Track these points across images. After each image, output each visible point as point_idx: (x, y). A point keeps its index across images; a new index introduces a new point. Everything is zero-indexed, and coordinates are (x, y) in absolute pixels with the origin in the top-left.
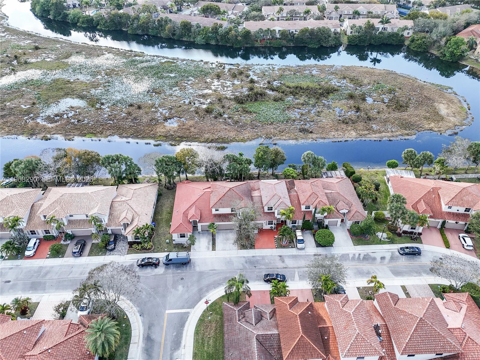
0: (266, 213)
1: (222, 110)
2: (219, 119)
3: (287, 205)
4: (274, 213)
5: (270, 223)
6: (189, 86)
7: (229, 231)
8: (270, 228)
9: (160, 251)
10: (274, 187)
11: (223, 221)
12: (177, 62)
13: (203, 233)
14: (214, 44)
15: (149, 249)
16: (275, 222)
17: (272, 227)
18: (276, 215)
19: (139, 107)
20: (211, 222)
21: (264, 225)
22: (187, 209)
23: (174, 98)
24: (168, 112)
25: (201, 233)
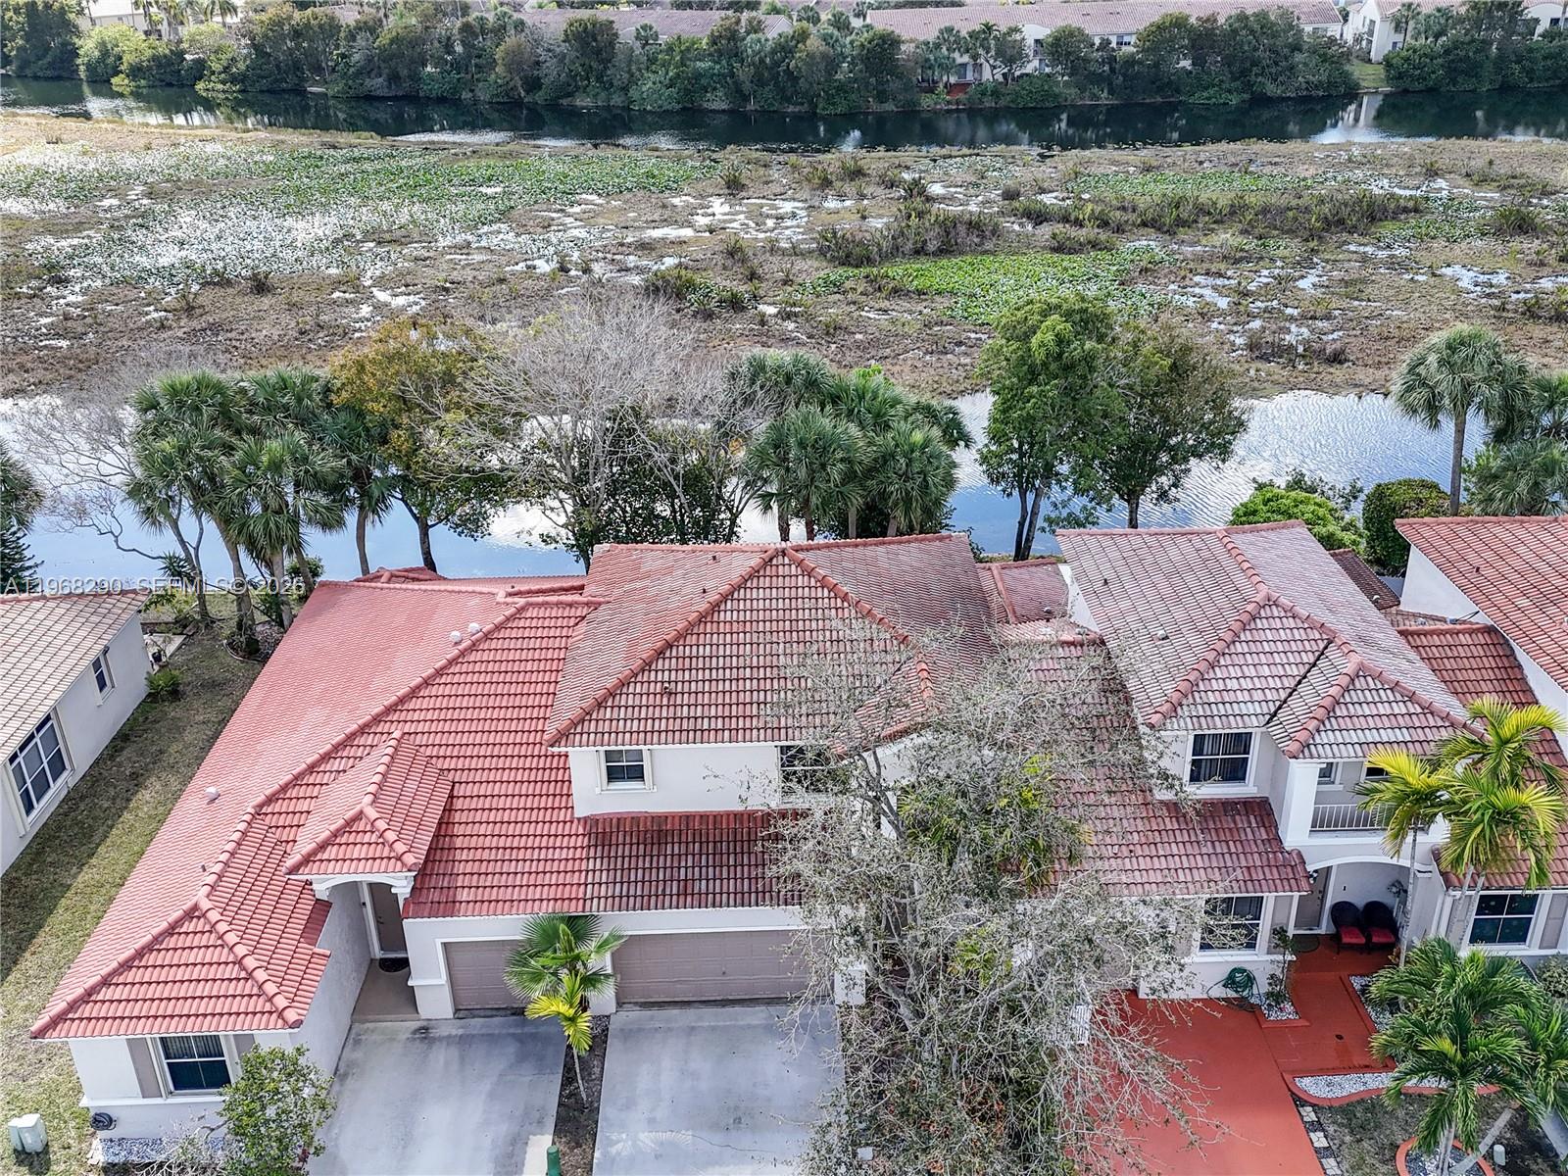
1: (744, 291)
2: (728, 321)
4: (1262, 811)
6: (571, 220)
7: (757, 1015)
8: (1219, 992)
11: (686, 895)
13: (464, 1041)
16: (1279, 907)
17: (1238, 979)
18: (1295, 831)
19: (261, 286)
20: (547, 909)
22: (311, 769)
23: (477, 257)
24: (423, 303)
25: (449, 1039)
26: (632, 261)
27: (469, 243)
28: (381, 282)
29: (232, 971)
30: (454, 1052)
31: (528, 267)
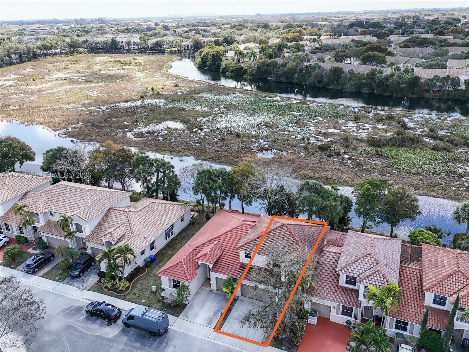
0: (342, 288)
1: (343, 150)
2: (335, 158)
3: (387, 281)
4: (357, 292)
5: (346, 311)
6: (312, 124)
8: (345, 324)
9: (134, 301)
10: (372, 243)
12: (311, 104)
13: (216, 294)
14: (368, 92)
15: (121, 292)
16: (357, 311)
17: (348, 322)
18: (361, 297)
19: (238, 136)
20: (231, 276)
21: (333, 313)
22: (204, 244)
23: (286, 133)
24: (269, 144)
25: (214, 293)
26: (320, 138)
27: (285, 129)
28: (262, 138)
29: (183, 272)
30: (214, 295)
31: (296, 137)
